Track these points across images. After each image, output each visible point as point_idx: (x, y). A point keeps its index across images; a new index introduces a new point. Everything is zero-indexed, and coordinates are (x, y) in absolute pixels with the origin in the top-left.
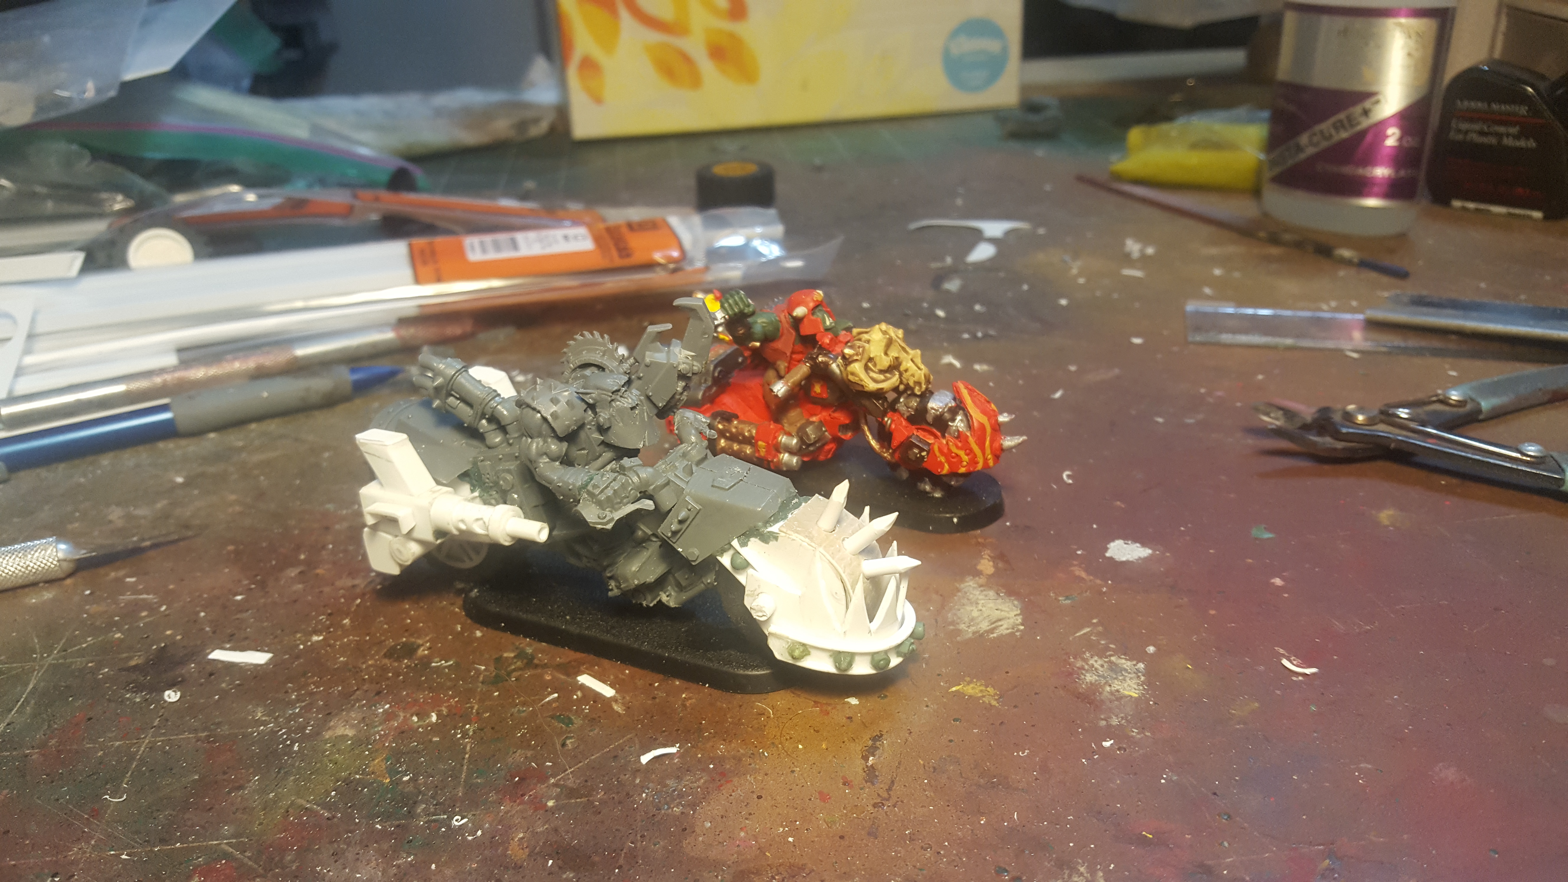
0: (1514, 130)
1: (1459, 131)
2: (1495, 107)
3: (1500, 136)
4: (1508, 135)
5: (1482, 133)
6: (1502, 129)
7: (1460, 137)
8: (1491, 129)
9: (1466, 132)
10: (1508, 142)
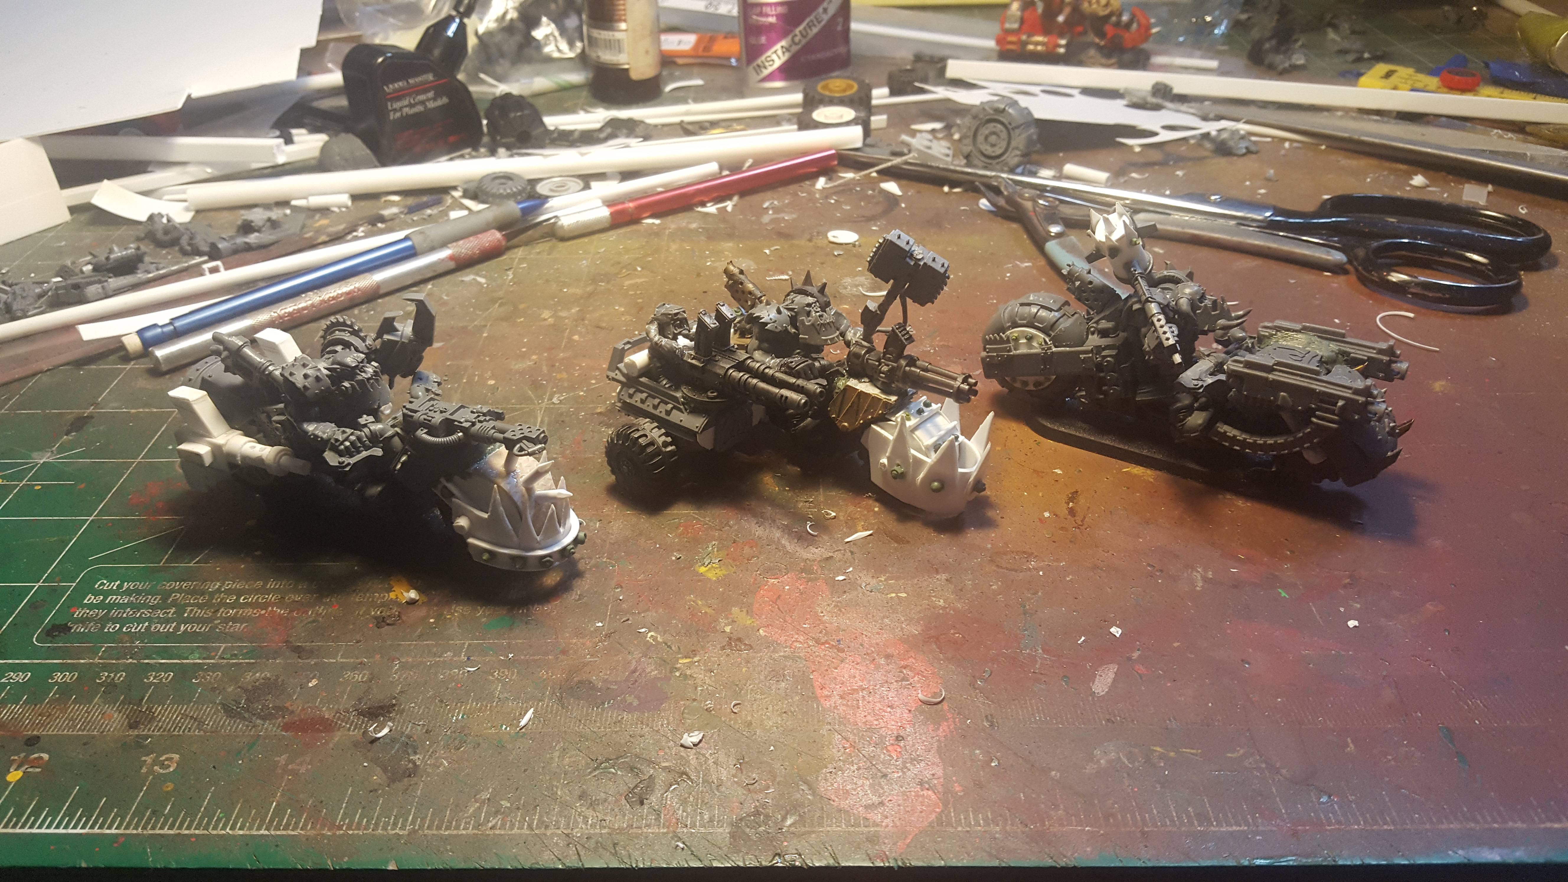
0: (431, 94)
1: (395, 110)
2: (411, 81)
3: (422, 103)
4: (429, 100)
5: (411, 106)
6: (422, 97)
7: (398, 115)
8: (416, 100)
9: (401, 109)
10: (431, 105)
